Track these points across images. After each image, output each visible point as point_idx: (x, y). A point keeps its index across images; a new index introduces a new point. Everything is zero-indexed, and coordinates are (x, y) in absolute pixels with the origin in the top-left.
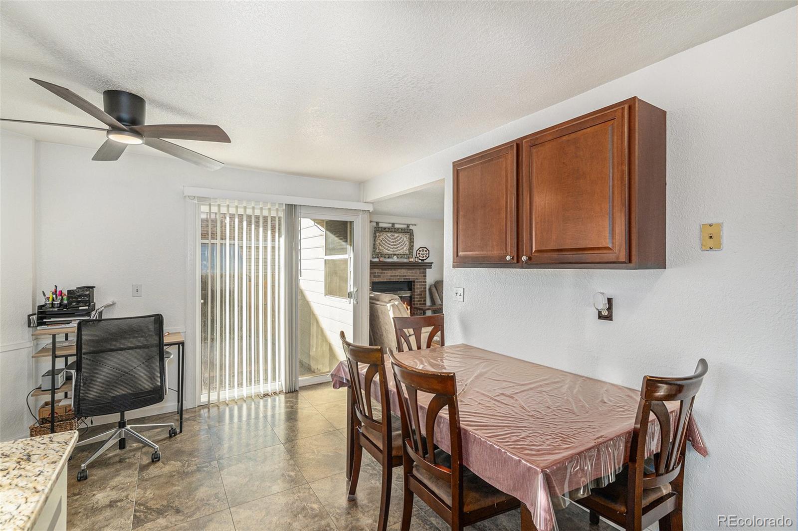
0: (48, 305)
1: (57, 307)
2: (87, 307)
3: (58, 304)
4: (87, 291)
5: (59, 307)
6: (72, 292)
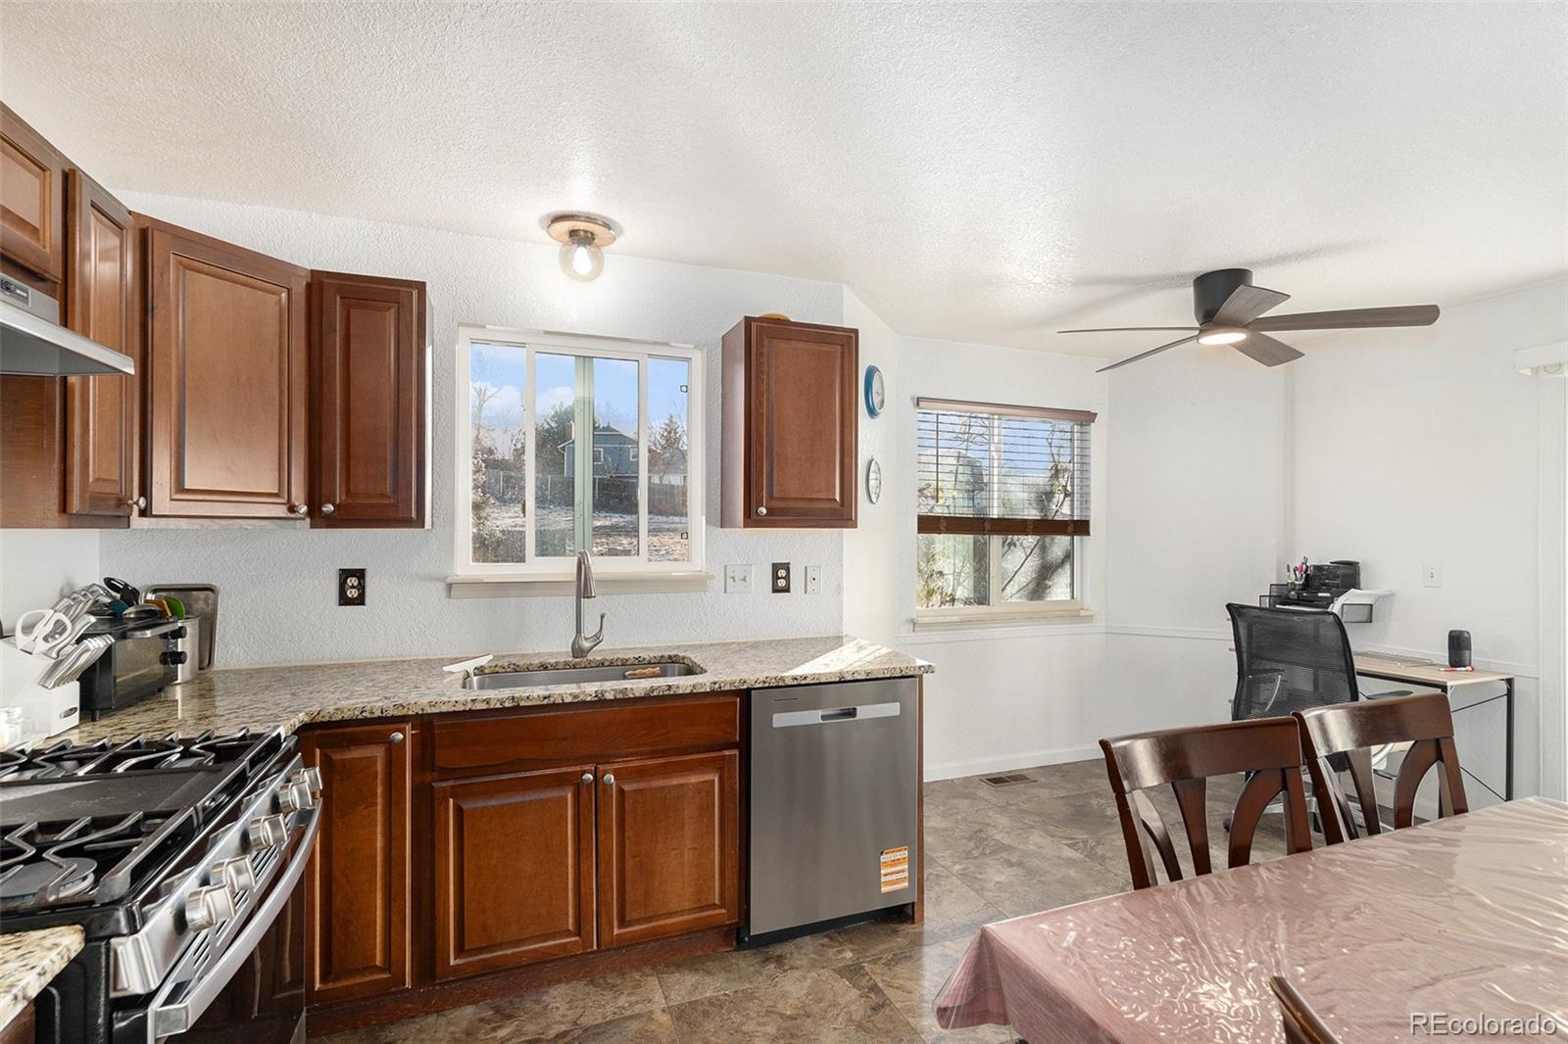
0: (1288, 585)
1: (1298, 590)
2: (1328, 594)
3: (1299, 584)
4: (1343, 568)
5: (1300, 590)
6: (1318, 568)
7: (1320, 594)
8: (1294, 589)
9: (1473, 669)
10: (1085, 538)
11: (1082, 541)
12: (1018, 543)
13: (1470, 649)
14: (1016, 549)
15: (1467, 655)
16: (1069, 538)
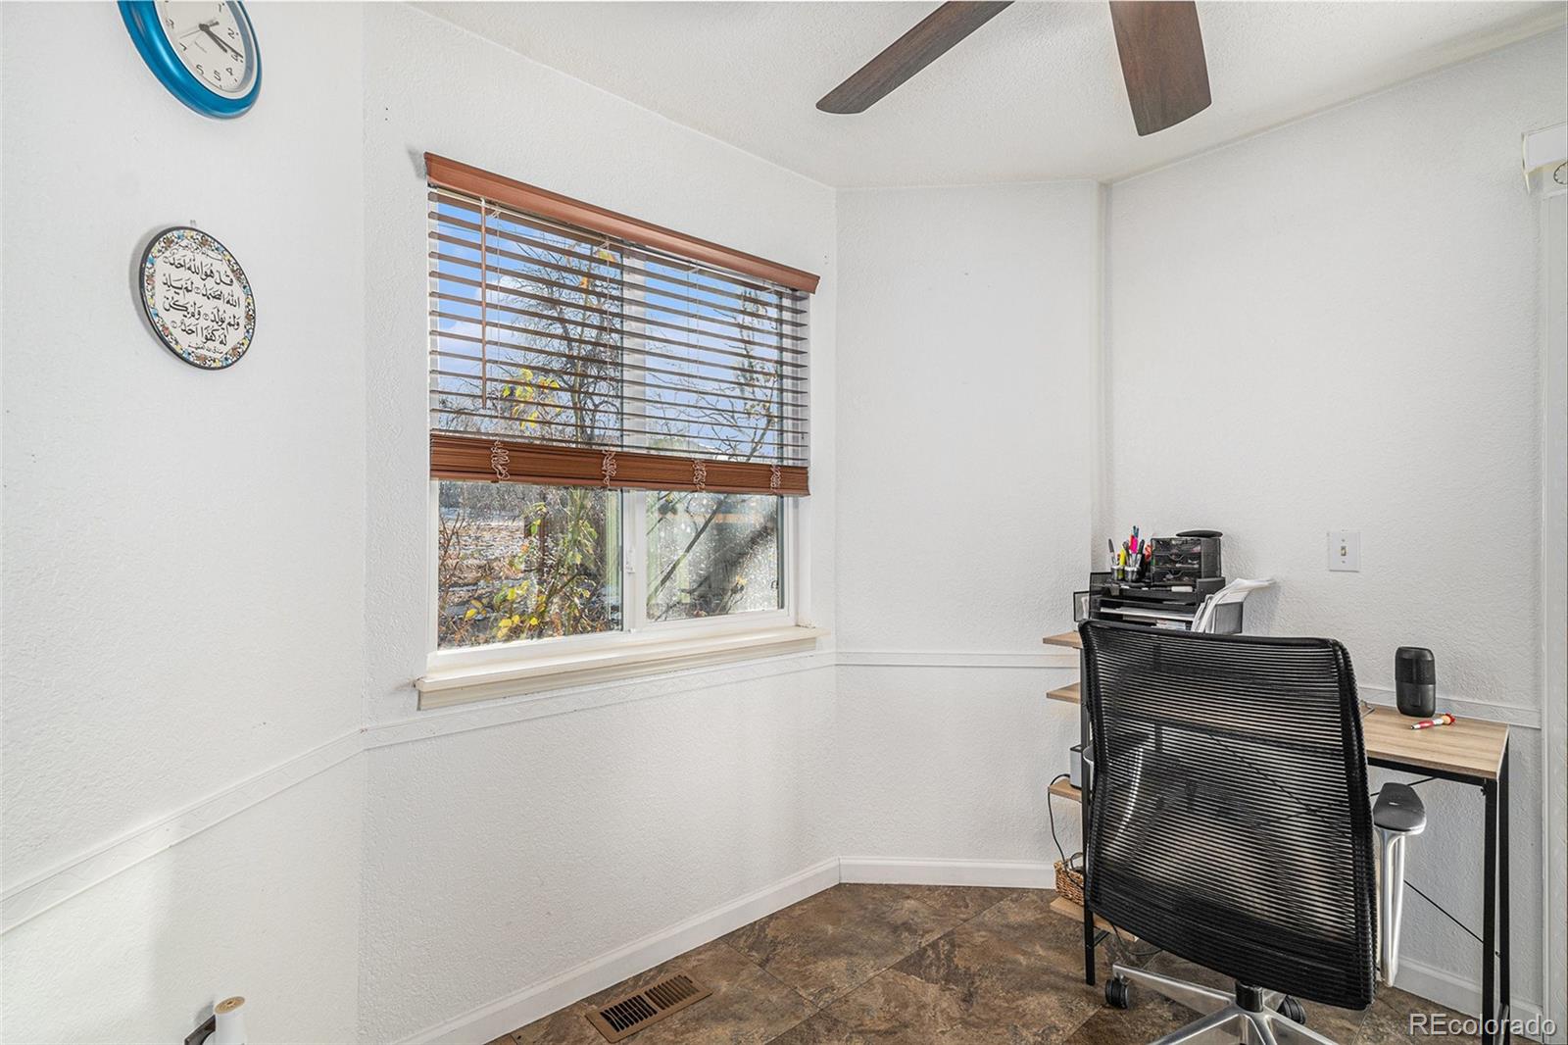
0: (1116, 574)
1: (1133, 581)
2: (1189, 589)
3: (1133, 572)
4: (1196, 543)
5: (1136, 581)
6: (1163, 544)
7: (1174, 589)
8: (1123, 580)
9: (1453, 720)
10: (802, 499)
11: (796, 505)
12: (680, 507)
13: (1434, 683)
14: (677, 517)
15: (1431, 693)
16: (773, 499)
